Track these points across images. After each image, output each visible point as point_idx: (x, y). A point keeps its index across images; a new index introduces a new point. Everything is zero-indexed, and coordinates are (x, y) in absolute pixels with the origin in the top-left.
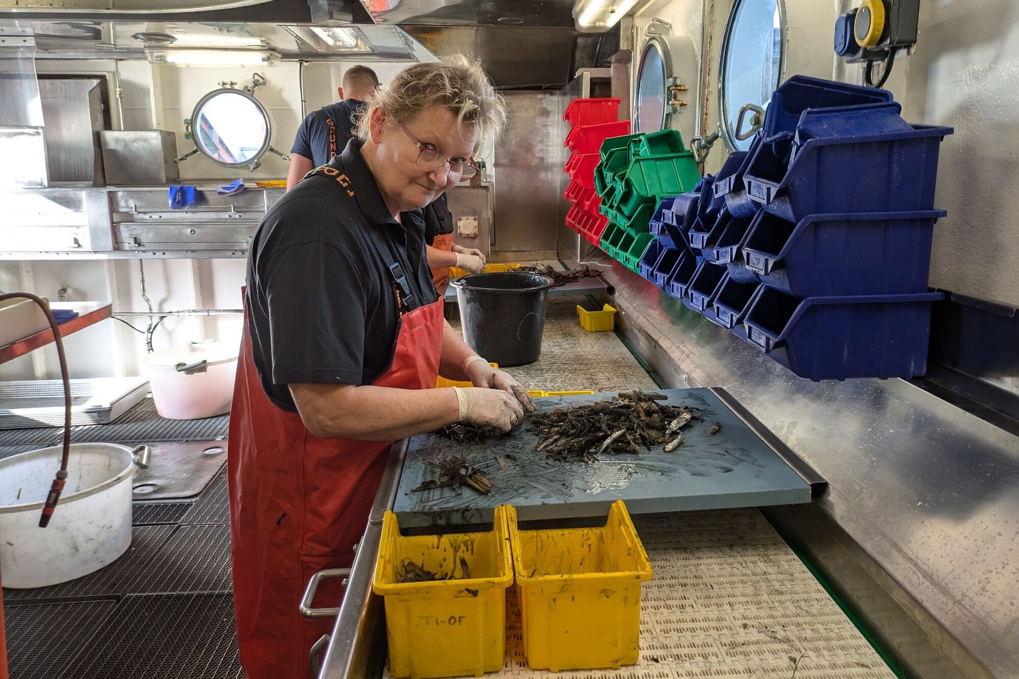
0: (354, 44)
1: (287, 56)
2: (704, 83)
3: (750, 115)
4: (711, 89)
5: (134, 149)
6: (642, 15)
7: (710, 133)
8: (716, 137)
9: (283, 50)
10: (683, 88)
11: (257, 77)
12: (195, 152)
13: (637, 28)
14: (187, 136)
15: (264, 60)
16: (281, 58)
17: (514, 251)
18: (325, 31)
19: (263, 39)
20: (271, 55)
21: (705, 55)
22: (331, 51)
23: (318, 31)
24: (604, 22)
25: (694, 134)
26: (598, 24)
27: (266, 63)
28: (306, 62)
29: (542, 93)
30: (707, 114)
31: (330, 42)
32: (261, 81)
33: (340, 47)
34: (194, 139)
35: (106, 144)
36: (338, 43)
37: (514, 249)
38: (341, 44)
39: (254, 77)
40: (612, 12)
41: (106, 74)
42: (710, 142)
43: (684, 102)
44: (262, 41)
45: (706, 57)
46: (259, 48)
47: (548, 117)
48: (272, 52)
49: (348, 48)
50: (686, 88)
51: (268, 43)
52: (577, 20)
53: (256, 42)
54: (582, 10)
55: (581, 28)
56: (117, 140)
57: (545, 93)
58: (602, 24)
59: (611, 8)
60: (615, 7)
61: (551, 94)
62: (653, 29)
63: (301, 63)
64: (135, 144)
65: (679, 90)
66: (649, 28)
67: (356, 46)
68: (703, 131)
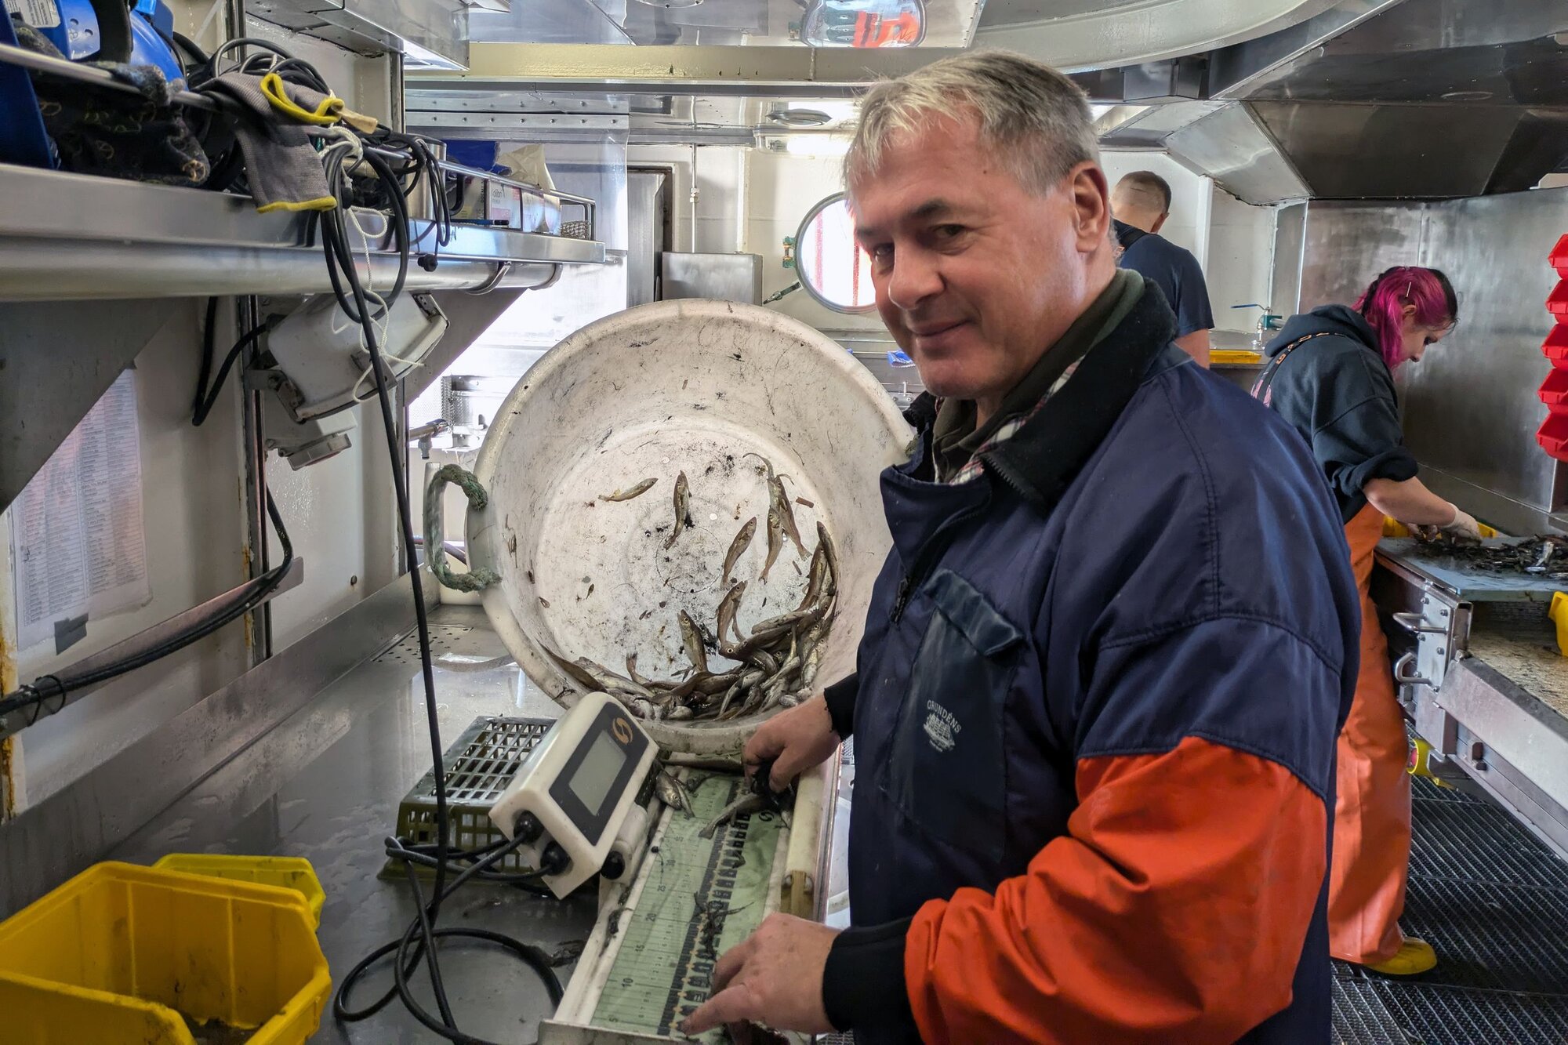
5: (711, 283)
12: (794, 287)
14: (786, 263)
29: (1393, 206)
34: (796, 267)
35: (669, 272)
41: (672, 165)
47: (1401, 246)
56: (687, 267)
57: (1399, 207)
61: (1411, 208)
64: (713, 275)
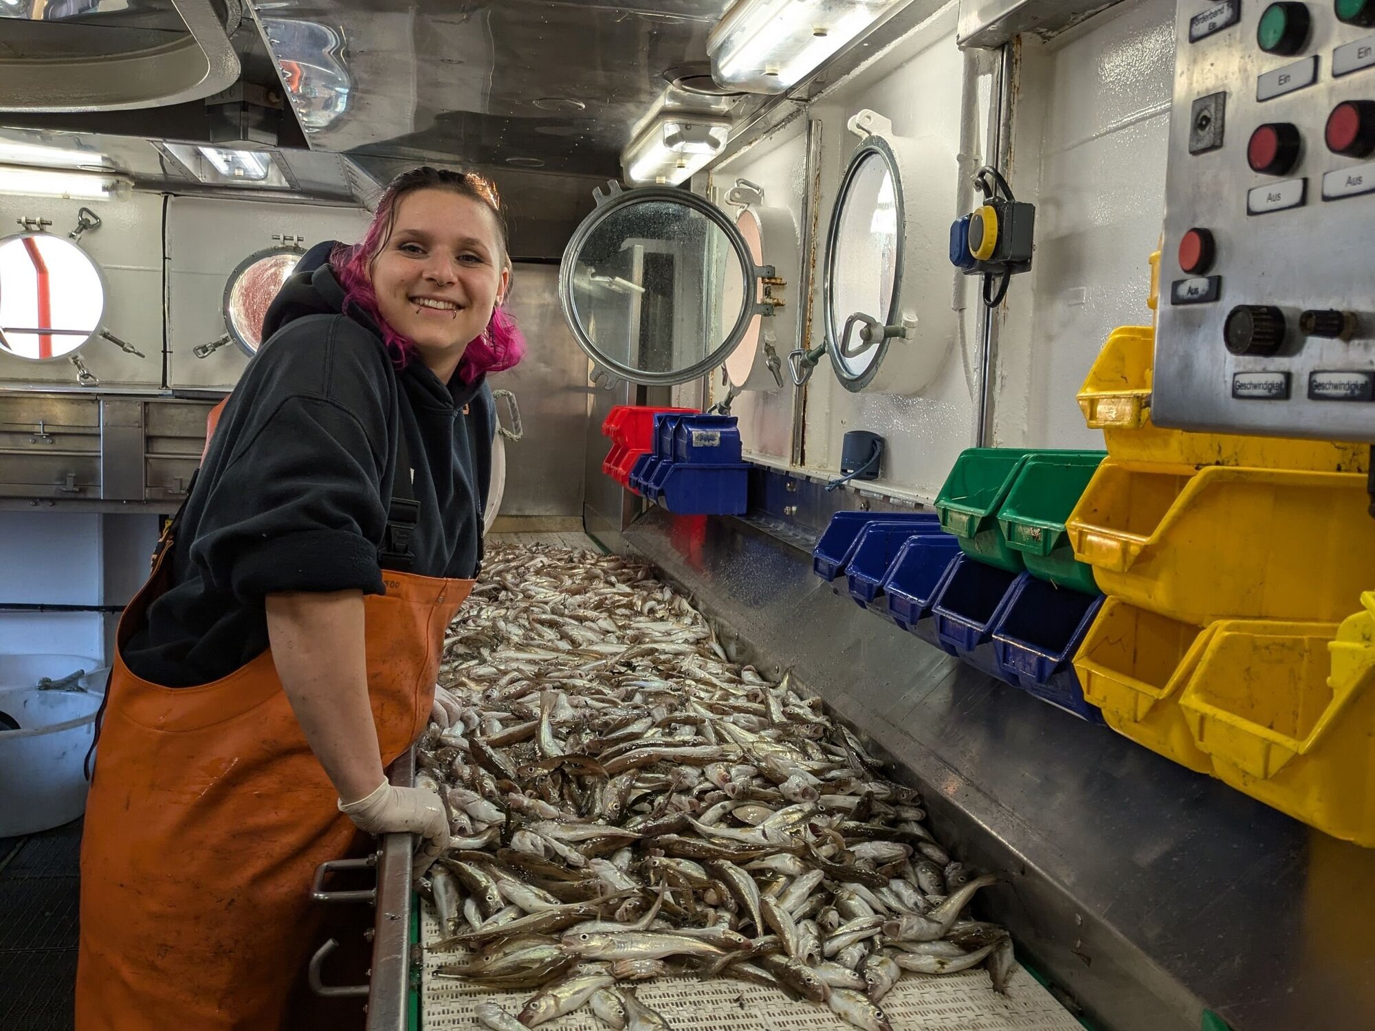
0: (262, 174)
1: (143, 183)
2: (807, 277)
3: (859, 326)
4: (816, 286)
6: (721, 172)
7: (814, 346)
8: (822, 352)
9: (140, 174)
10: (779, 281)
11: (85, 215)
13: (714, 188)
15: (105, 189)
16: (133, 187)
17: (512, 516)
18: (220, 153)
19: (106, 155)
20: (118, 182)
21: (807, 239)
22: (221, 181)
23: (210, 153)
24: (667, 177)
25: (794, 347)
26: (658, 180)
27: (106, 194)
28: (175, 195)
30: (810, 320)
31: (223, 168)
32: (93, 221)
33: (239, 177)
36: (237, 172)
37: (514, 512)
38: (242, 173)
39: (81, 214)
40: (681, 167)
42: (815, 360)
43: (781, 302)
44: (104, 159)
45: (810, 242)
46: (100, 170)
48: (120, 178)
49: (252, 179)
50: (783, 281)
51: (114, 163)
52: (628, 171)
53: (94, 159)
54: (635, 158)
55: (633, 182)
58: (664, 180)
59: (679, 162)
60: (684, 161)
62: (737, 195)
63: (166, 199)
65: (773, 284)
66: (732, 193)
67: (265, 178)
68: (805, 341)
